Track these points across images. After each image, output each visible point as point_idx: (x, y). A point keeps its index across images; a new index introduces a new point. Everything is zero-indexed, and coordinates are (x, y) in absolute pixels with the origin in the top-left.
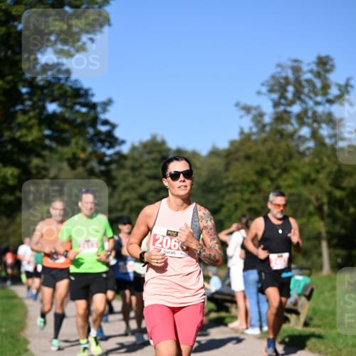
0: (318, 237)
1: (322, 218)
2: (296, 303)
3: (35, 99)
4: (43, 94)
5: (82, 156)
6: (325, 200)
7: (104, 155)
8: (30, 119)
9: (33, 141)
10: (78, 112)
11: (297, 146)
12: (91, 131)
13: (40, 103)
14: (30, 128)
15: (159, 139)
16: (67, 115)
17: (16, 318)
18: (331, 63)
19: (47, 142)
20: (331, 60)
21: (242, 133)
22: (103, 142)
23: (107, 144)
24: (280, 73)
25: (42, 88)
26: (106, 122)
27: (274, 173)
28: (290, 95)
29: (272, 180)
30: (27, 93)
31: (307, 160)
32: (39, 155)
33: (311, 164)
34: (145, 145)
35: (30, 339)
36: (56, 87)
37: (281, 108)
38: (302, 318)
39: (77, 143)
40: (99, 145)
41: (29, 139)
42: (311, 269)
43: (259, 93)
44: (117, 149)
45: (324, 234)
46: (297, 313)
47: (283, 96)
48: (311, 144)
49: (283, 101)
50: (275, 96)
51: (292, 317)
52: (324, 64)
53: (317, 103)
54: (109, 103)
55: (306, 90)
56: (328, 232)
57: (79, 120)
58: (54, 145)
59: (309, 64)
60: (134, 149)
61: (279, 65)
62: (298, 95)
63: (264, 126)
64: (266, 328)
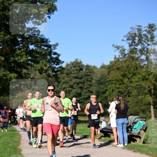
0: (149, 104)
1: (151, 96)
2: (139, 133)
3: (24, 43)
4: (28, 41)
5: (45, 68)
6: (152, 87)
7: (55, 68)
8: (22, 52)
9: (23, 62)
11: (140, 64)
12: (49, 57)
14: (22, 56)
15: (79, 61)
16: (38, 50)
18: (155, 27)
19: (29, 62)
21: (115, 58)
22: (54, 62)
25: (27, 38)
26: (55, 53)
27: (130, 76)
28: (136, 41)
29: (129, 79)
30: (21, 41)
31: (144, 70)
32: (26, 68)
33: (146, 71)
34: (72, 64)
35: (22, 149)
36: (34, 38)
37: (133, 47)
38: (142, 140)
39: (42, 63)
42: (146, 118)
43: (123, 40)
44: (60, 65)
45: (152, 103)
46: (140, 138)
47: (133, 42)
49: (134, 44)
50: (130, 42)
51: (138, 139)
52: (151, 27)
53: (148, 45)
54: (57, 45)
55: (144, 39)
57: (44, 53)
58: (33, 64)
59: (145, 28)
60: (68, 65)
61: (132, 28)
62: (140, 41)
63: (125, 55)
64: (126, 144)
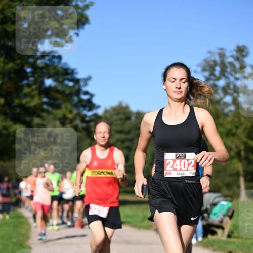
0: (237, 174)
1: (240, 160)
2: (221, 221)
3: (37, 76)
4: (42, 73)
5: (70, 116)
6: (242, 147)
7: (85, 116)
8: (33, 90)
9: (35, 106)
10: (67, 85)
11: (223, 109)
12: (76, 99)
13: (40, 80)
14: (33, 97)
15: (124, 105)
16: (60, 87)
17: (23, 231)
18: (246, 50)
19: (45, 107)
20: (247, 48)
22: (84, 106)
23: (87, 108)
24: (210, 57)
25: (41, 68)
26: (86, 93)
28: (217, 73)
30: (31, 72)
31: (229, 119)
32: (39, 116)
33: (232, 122)
34: (114, 109)
35: (32, 246)
36: (51, 68)
37: (211, 82)
38: (226, 232)
39: (66, 107)
40: (82, 109)
41: (32, 104)
42: (232, 196)
44: (94, 112)
45: (242, 172)
46: (222, 228)
47: (212, 74)
48: (232, 108)
49: (212, 77)
50: (207, 74)
51: (219, 231)
52: (241, 51)
53: (237, 79)
54: (88, 79)
55: (229, 70)
56: (245, 171)
57: (68, 91)
58: (50, 109)
59: (231, 51)
60: (106, 111)
61: (210, 52)
62: (223, 73)
64: (200, 239)
